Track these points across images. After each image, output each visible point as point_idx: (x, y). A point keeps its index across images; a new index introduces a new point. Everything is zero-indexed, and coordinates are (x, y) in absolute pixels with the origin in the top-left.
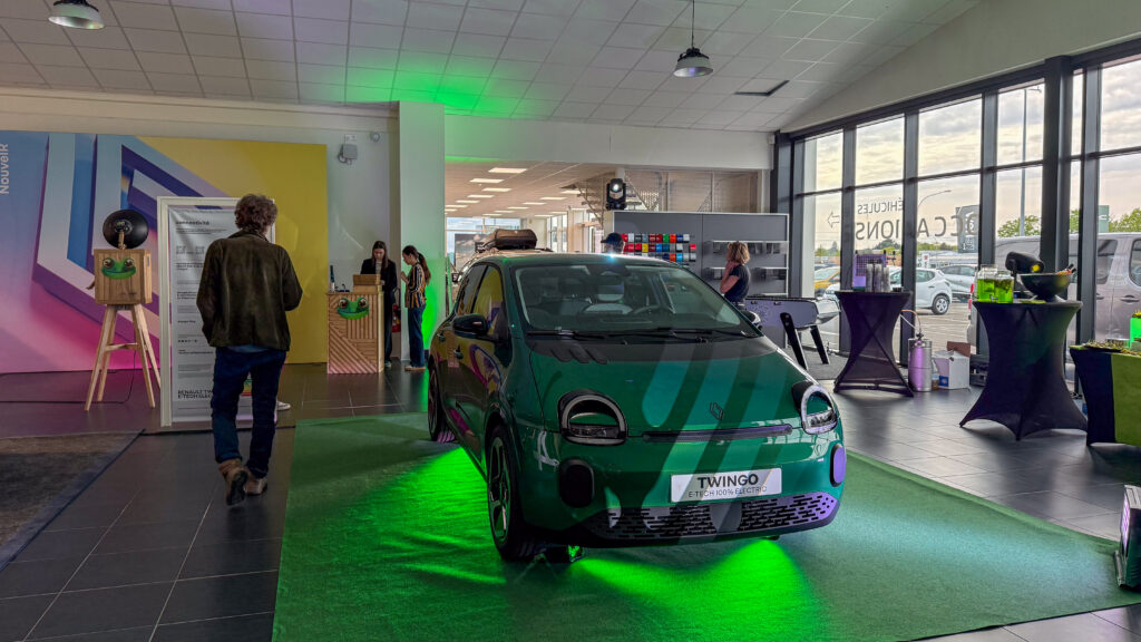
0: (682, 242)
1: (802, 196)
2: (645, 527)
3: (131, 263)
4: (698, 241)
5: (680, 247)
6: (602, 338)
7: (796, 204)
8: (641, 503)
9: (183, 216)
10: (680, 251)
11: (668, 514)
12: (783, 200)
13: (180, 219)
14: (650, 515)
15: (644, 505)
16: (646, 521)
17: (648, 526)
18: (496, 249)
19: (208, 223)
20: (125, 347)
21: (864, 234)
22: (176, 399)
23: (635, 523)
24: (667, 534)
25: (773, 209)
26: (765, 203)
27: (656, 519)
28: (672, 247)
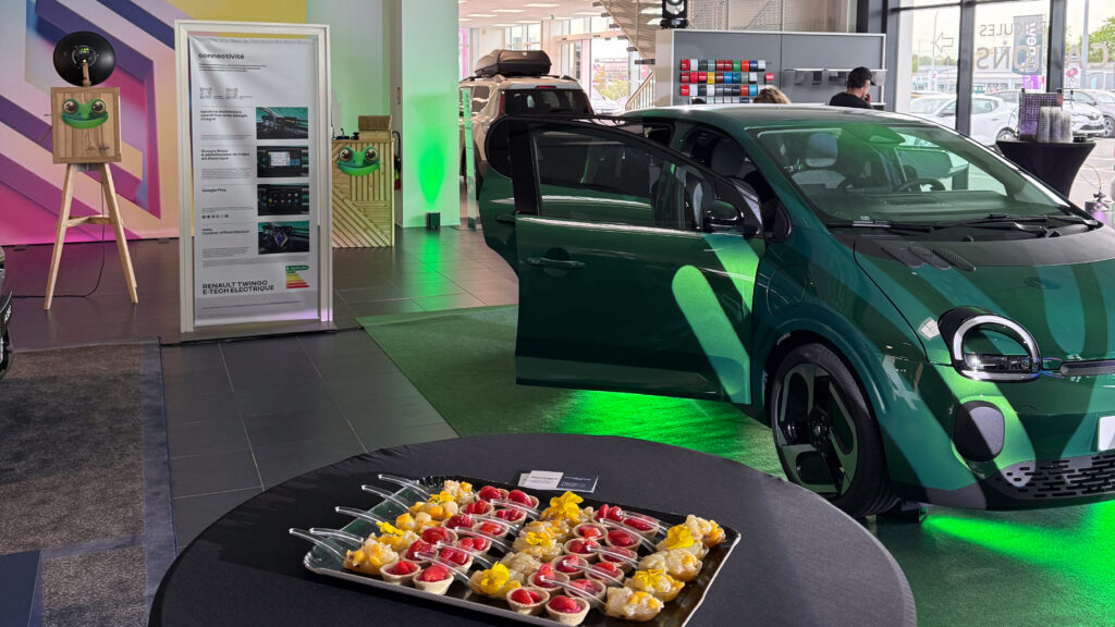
0: (756, 70)
1: (897, 10)
2: (1063, 483)
3: (101, 107)
4: (775, 68)
5: (753, 76)
6: (928, 231)
7: (890, 20)
8: (1060, 453)
9: (209, 47)
10: (754, 83)
11: (1090, 466)
12: (875, 14)
13: (205, 51)
14: (1069, 469)
15: (1064, 456)
16: (1065, 475)
17: (1068, 481)
18: (502, 78)
19: (242, 57)
20: (90, 220)
21: (989, 61)
22: (199, 294)
23: (1052, 479)
24: (1090, 491)
25: (861, 26)
26: (851, 20)
27: (1077, 473)
28: (744, 77)
